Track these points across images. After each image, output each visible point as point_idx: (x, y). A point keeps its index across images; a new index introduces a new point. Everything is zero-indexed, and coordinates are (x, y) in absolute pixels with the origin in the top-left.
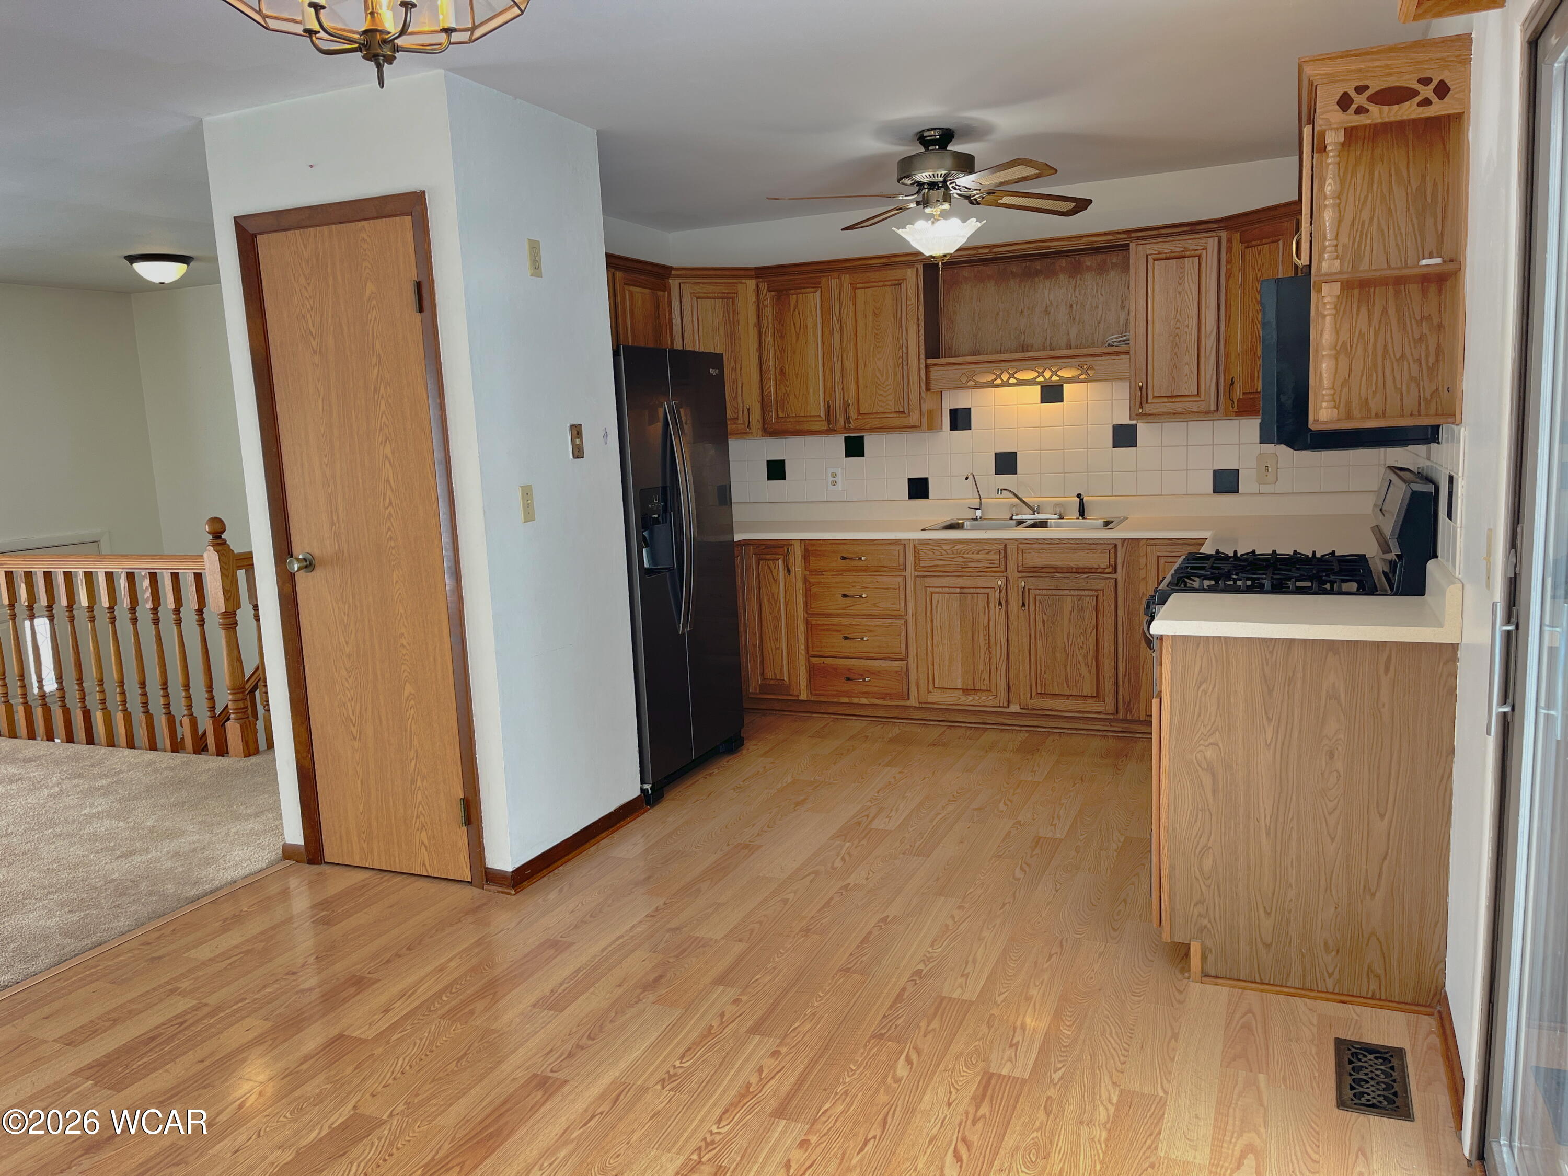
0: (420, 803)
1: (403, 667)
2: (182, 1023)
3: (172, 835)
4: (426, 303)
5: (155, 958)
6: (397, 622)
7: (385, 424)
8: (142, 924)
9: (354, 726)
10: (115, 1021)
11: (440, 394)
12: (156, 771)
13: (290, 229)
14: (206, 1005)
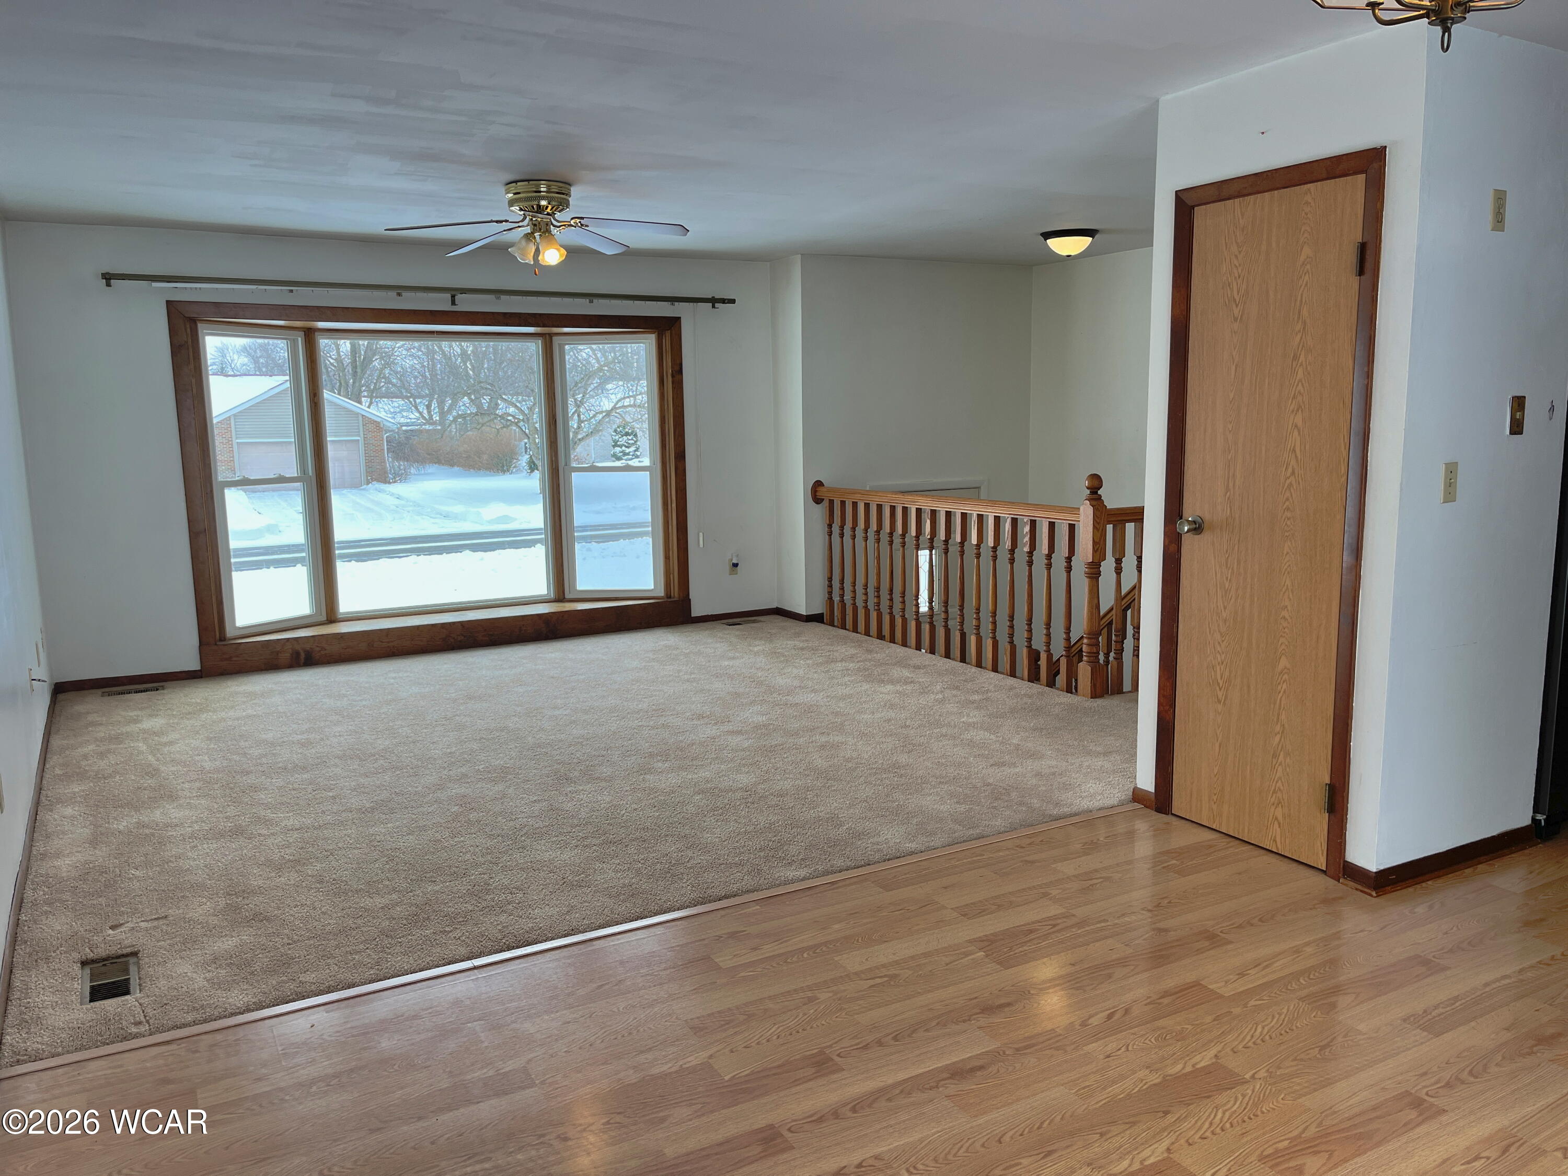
0: (1280, 778)
1: (1282, 640)
2: (1054, 926)
3: (1033, 755)
4: (1368, 265)
5: (1029, 862)
6: (1282, 593)
7: (1299, 392)
8: (1016, 829)
9: (1220, 689)
10: (1000, 907)
11: (1369, 362)
12: (1017, 696)
13: (1229, 199)
14: (1074, 915)
